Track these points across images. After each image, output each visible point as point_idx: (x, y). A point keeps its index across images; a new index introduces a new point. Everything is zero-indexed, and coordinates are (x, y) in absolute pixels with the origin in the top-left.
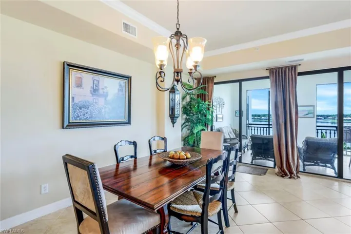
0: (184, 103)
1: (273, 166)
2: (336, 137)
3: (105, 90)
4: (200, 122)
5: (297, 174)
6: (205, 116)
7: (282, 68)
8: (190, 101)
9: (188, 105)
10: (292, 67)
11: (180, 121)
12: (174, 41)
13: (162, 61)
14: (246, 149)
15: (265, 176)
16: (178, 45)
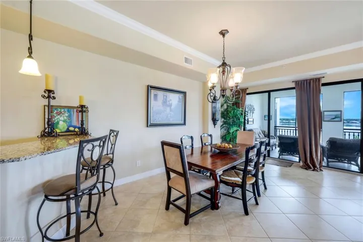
0: (222, 110)
1: (298, 161)
2: (360, 138)
3: (170, 102)
4: (235, 124)
5: (320, 168)
6: (239, 120)
7: (307, 80)
8: (227, 108)
9: (225, 111)
10: (316, 79)
11: (219, 123)
12: (221, 69)
13: (214, 84)
14: (274, 148)
15: (290, 168)
16: (224, 72)
